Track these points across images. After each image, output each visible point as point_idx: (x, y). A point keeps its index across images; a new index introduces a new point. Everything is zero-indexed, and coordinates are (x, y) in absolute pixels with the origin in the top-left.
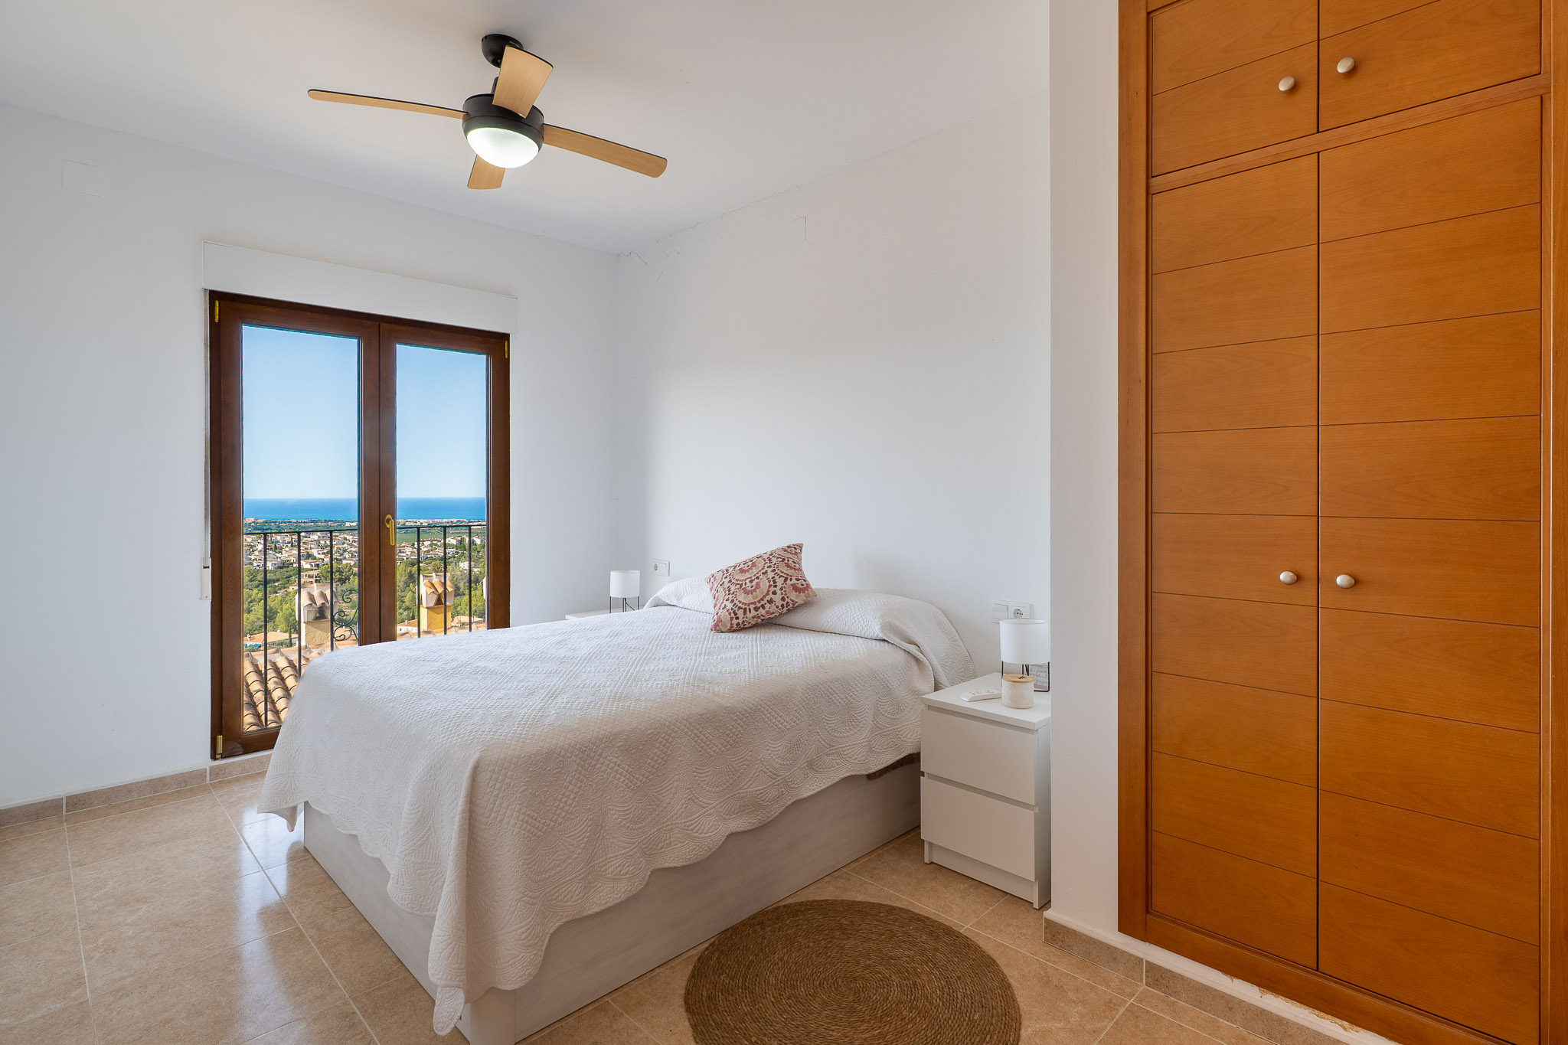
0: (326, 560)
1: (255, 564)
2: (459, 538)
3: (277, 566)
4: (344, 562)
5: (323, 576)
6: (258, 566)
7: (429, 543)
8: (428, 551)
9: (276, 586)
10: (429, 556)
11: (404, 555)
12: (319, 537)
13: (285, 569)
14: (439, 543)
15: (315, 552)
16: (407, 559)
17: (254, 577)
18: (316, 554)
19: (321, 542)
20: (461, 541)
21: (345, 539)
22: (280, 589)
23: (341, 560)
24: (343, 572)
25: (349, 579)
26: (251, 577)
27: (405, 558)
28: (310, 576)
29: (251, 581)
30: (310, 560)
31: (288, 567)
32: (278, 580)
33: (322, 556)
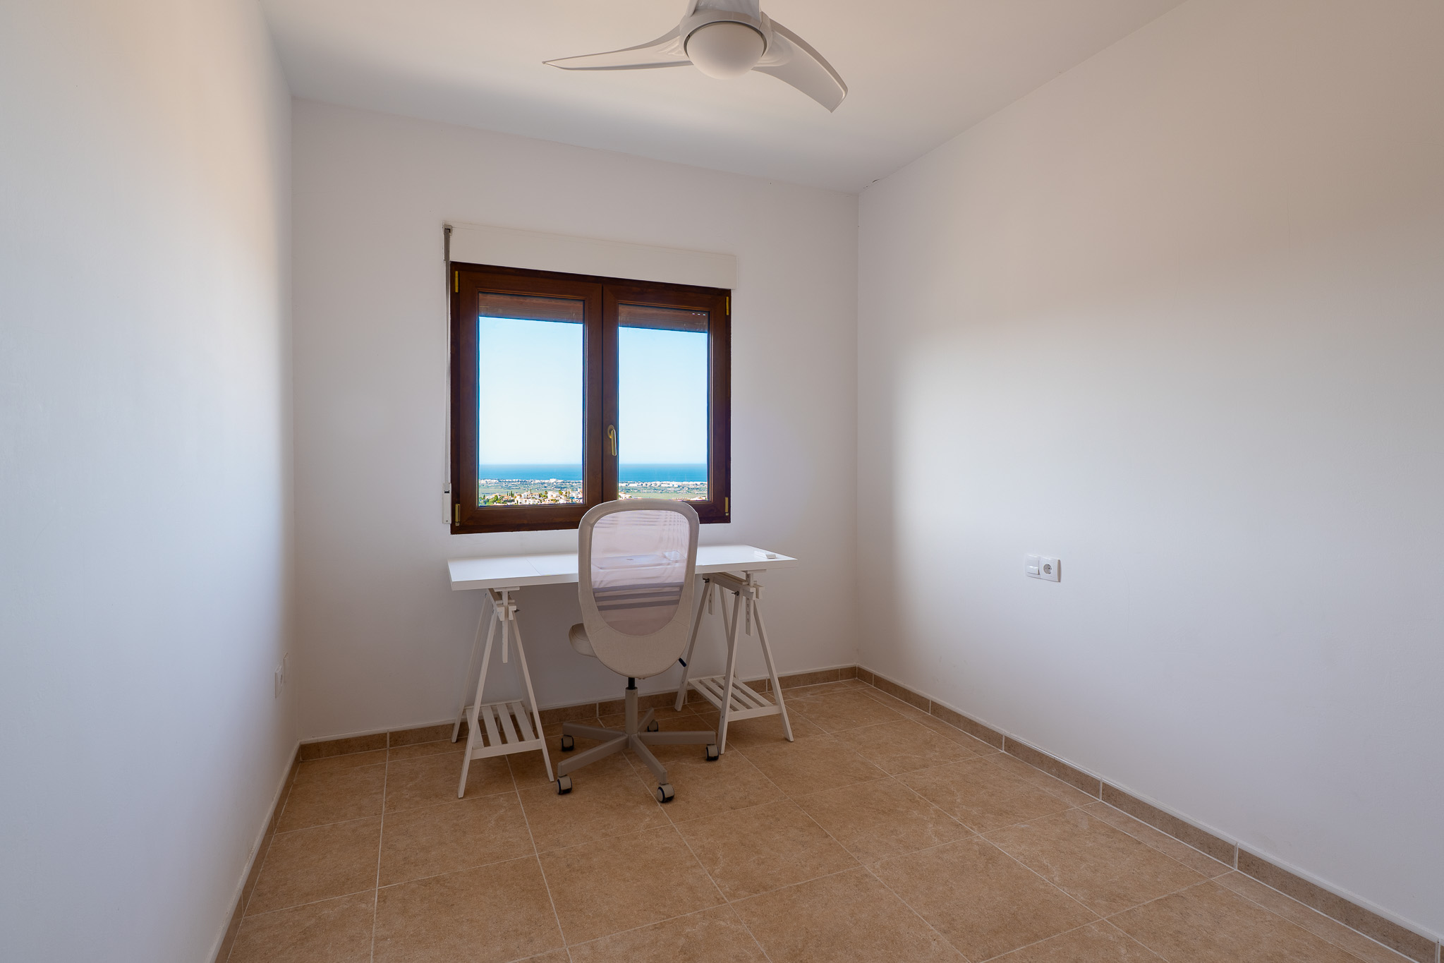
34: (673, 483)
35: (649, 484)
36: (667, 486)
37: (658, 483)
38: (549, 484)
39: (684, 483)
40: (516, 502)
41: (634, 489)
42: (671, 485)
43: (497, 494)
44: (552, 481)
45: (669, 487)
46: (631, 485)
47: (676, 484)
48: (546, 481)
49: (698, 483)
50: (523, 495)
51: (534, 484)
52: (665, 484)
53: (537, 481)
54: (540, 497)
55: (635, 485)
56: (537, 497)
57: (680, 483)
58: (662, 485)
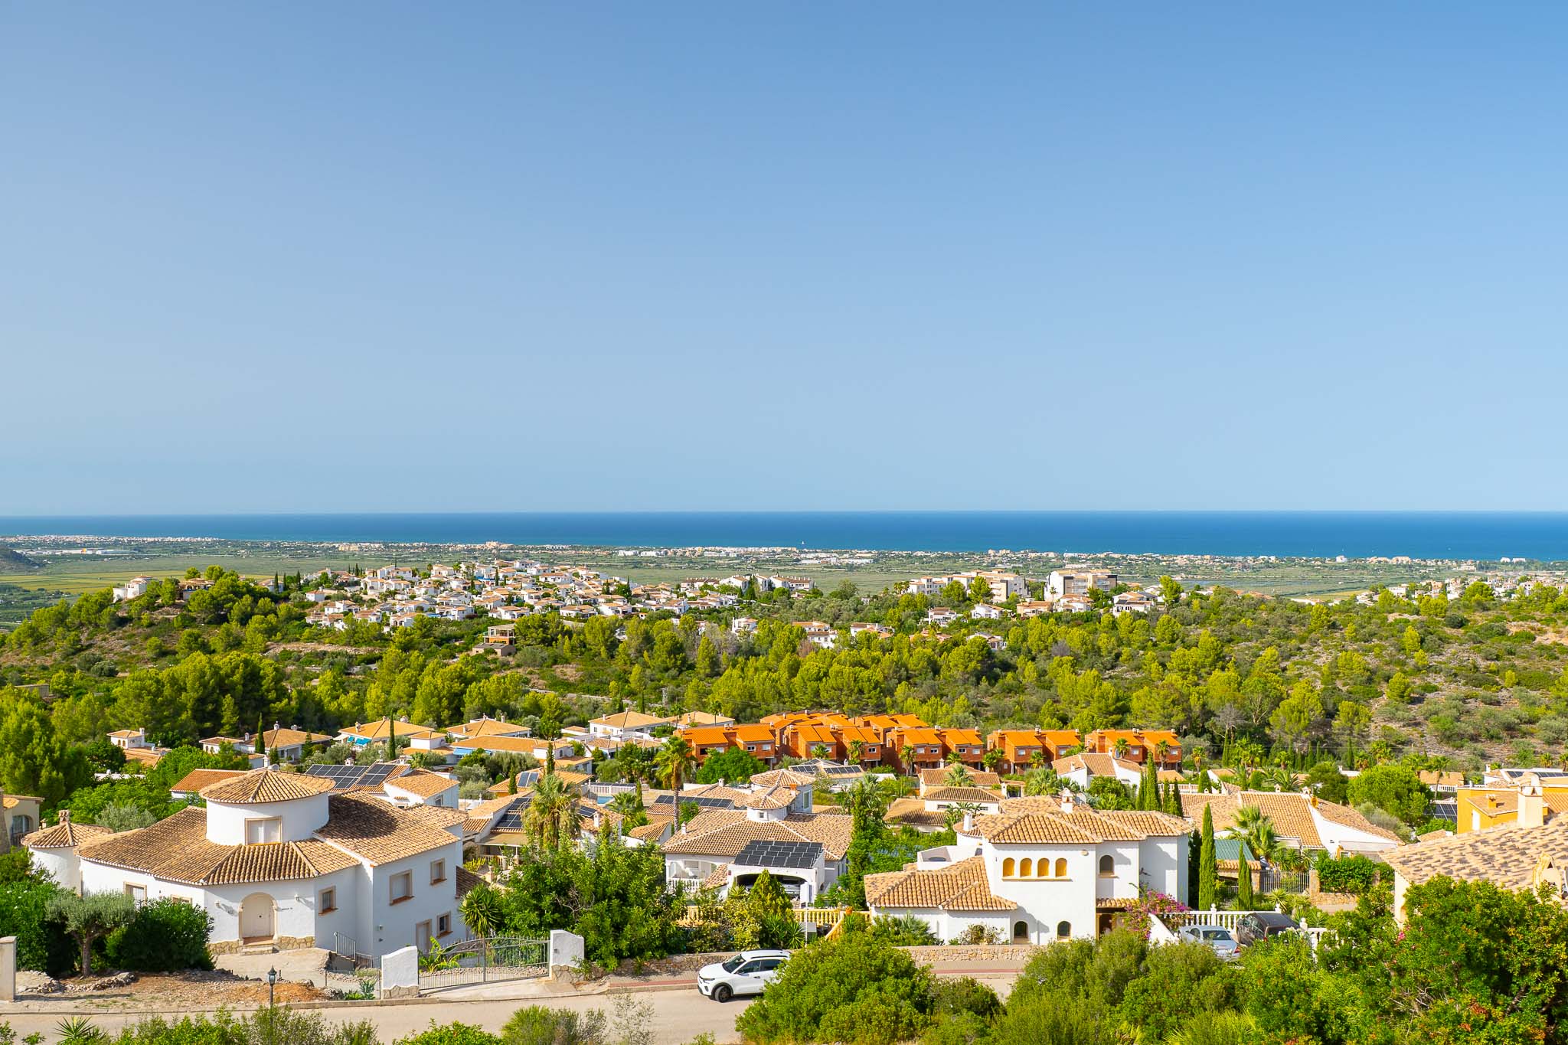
0: (537, 607)
1: (437, 612)
2: (748, 578)
3: (466, 614)
4: (564, 612)
5: (521, 634)
6: (441, 613)
7: (702, 584)
8: (694, 598)
9: (456, 647)
10: (693, 606)
11: (654, 602)
12: (539, 571)
13: (476, 620)
14: (715, 586)
15: (525, 595)
16: (657, 610)
17: (429, 630)
18: (526, 599)
19: (541, 579)
20: (750, 582)
21: (577, 575)
22: (461, 652)
23: (557, 609)
24: (548, 629)
25: (556, 640)
26: (424, 630)
27: (654, 608)
28: (503, 633)
29: (424, 636)
30: (512, 607)
31: (481, 617)
32: (462, 637)
33: (531, 602)
34: (728, 549)
35: (680, 550)
36: (713, 554)
37: (699, 549)
38: (483, 552)
39: (750, 549)
40: (362, 586)
41: (650, 560)
42: (723, 554)
43: (328, 571)
44: (491, 545)
45: (720, 558)
46: (643, 554)
47: (732, 551)
48: (478, 546)
49: (779, 550)
50: (378, 572)
51: (454, 552)
52: (711, 552)
53: (460, 546)
54: (414, 575)
55: (653, 554)
56: (409, 576)
57: (742, 550)
58: (706, 554)
